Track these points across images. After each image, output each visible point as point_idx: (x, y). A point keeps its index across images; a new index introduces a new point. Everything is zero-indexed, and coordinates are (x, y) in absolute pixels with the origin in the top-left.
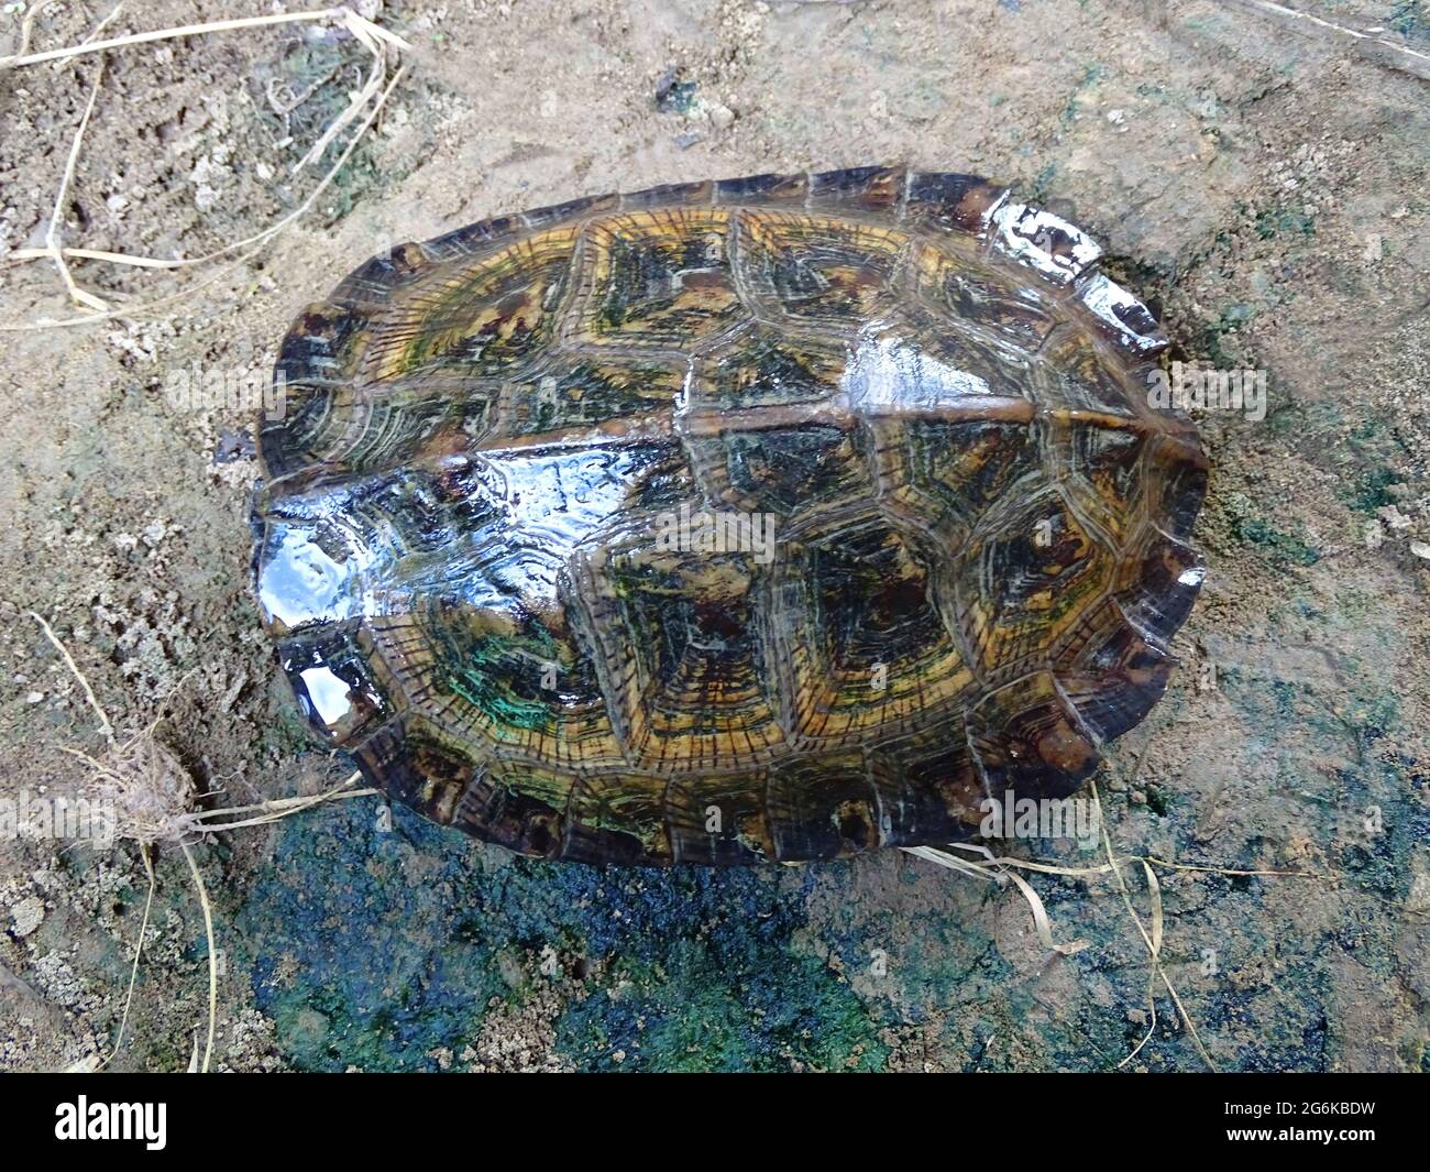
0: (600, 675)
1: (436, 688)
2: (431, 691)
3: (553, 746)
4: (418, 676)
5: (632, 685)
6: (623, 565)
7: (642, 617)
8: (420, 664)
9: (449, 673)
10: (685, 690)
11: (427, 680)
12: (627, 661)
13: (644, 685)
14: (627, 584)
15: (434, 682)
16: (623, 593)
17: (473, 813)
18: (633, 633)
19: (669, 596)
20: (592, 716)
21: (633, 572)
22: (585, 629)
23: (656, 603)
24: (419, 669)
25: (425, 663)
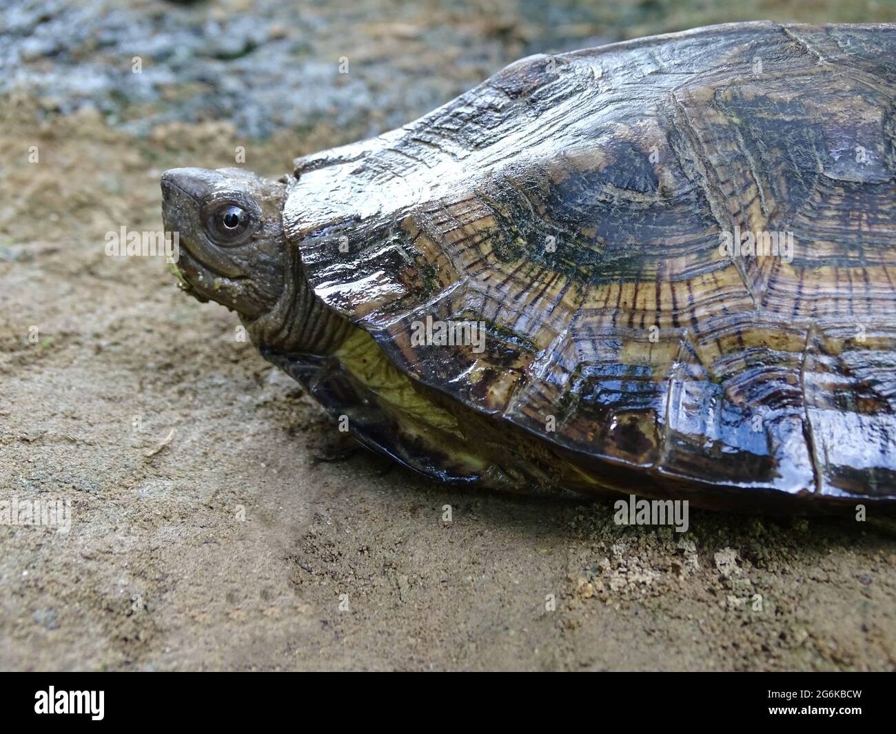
0: (713, 202)
1: (498, 256)
2: (491, 259)
3: (651, 293)
4: (476, 246)
5: (755, 209)
6: (735, 98)
7: (761, 145)
8: (480, 232)
9: (517, 235)
10: (821, 217)
11: (486, 248)
12: (745, 188)
13: (768, 209)
14: (740, 113)
15: (496, 251)
16: (736, 120)
17: (536, 410)
18: (751, 159)
19: (792, 122)
20: (704, 246)
21: (746, 103)
22: (692, 154)
23: (777, 130)
24: (478, 239)
25: (487, 230)
